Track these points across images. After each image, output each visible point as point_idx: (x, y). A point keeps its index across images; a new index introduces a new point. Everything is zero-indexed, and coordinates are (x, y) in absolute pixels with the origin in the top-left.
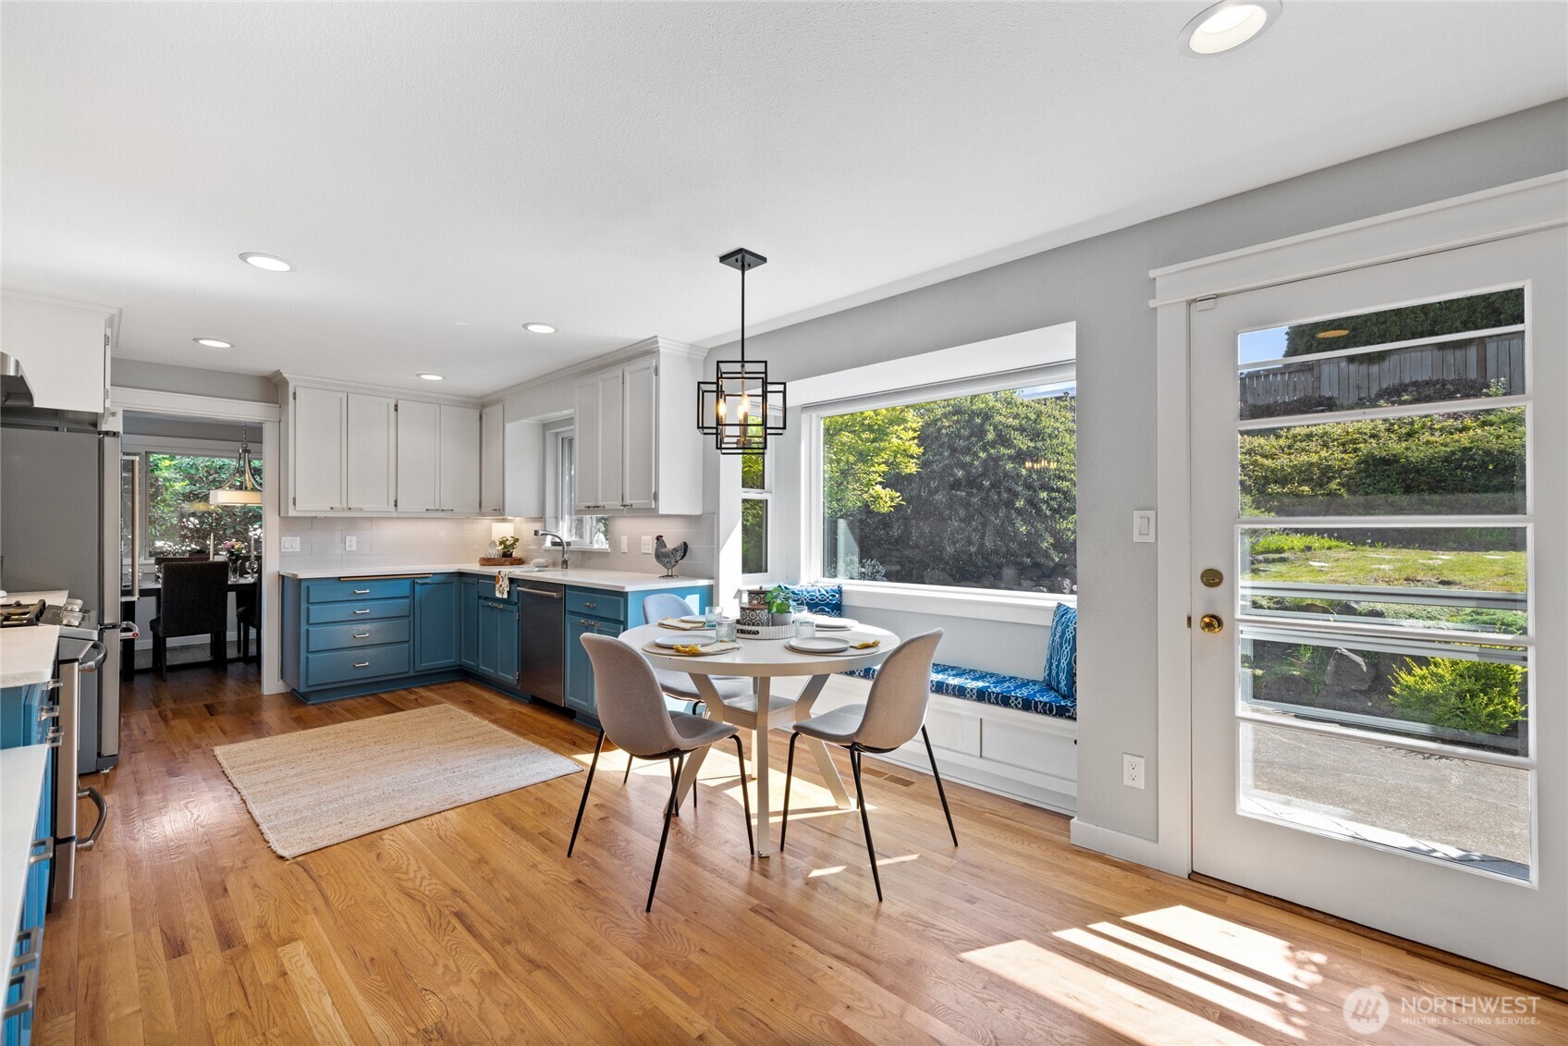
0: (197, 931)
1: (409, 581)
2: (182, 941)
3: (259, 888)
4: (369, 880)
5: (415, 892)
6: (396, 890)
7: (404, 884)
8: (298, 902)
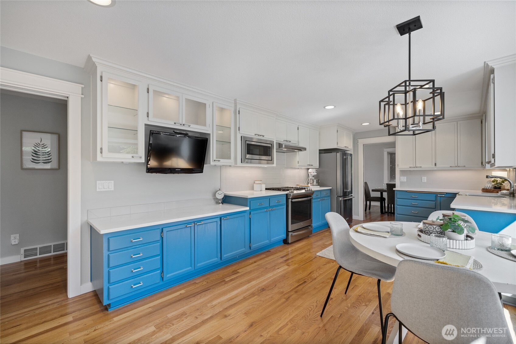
1: (435, 195)
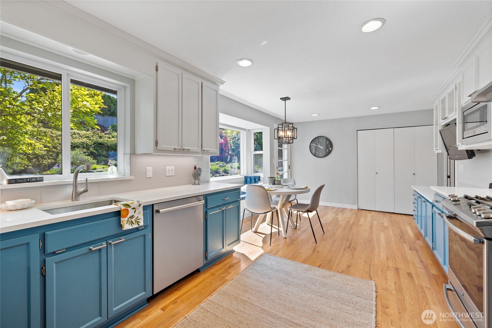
0: (404, 276)
2: (409, 276)
3: (385, 278)
4: (357, 263)
5: (351, 255)
6: (354, 258)
7: (351, 258)
8: (377, 268)
